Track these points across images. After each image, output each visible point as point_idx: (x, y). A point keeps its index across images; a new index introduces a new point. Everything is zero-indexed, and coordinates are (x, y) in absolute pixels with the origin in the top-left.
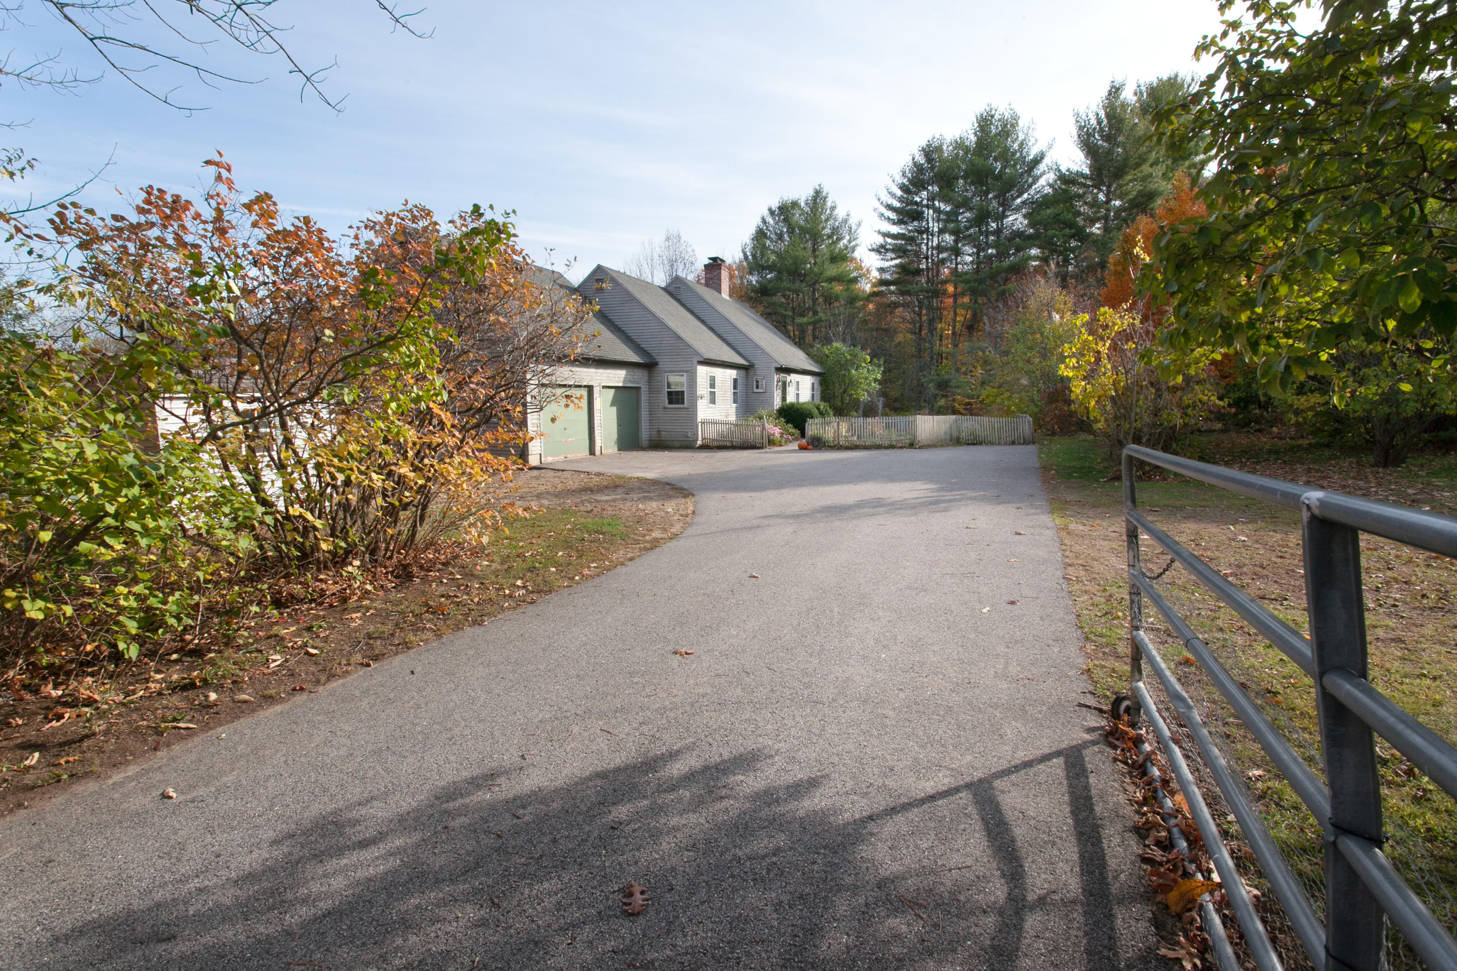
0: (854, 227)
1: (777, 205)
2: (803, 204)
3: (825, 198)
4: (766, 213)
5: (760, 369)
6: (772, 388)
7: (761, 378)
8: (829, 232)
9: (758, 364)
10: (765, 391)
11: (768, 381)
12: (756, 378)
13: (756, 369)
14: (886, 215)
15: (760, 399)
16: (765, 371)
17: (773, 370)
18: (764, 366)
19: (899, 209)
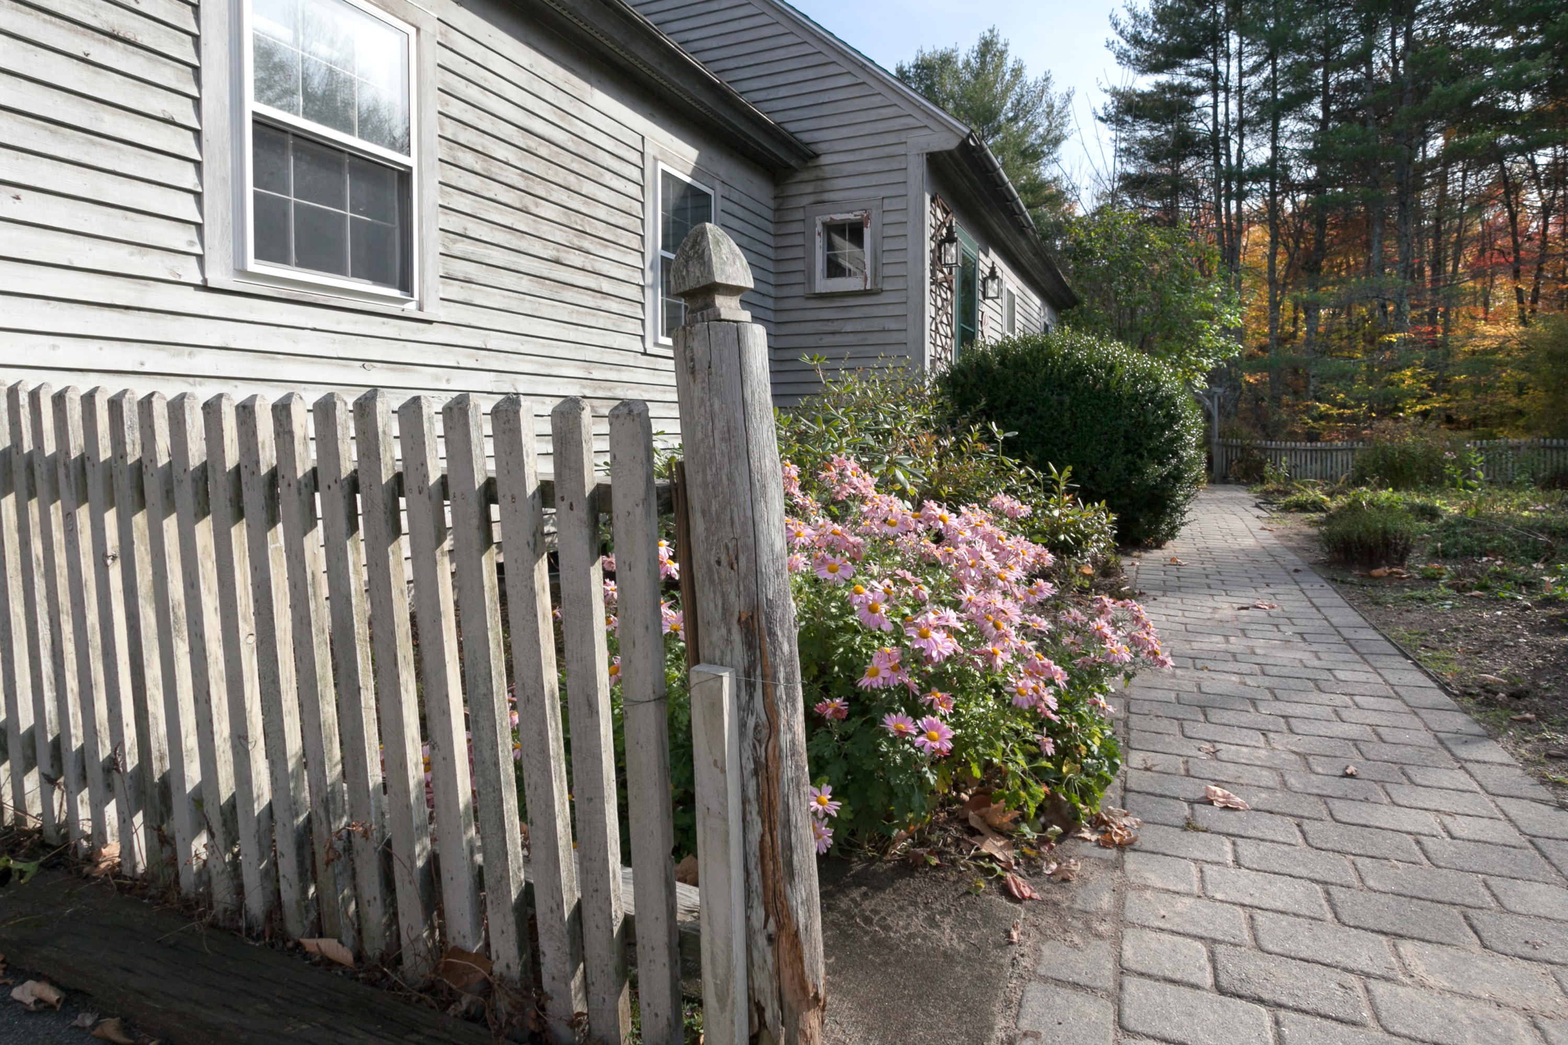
0: (1058, 104)
1: (913, 62)
2: (960, 65)
3: (1002, 53)
5: (849, 169)
6: (910, 264)
7: (851, 216)
8: (1011, 115)
9: (839, 146)
10: (874, 281)
11: (889, 231)
12: (827, 218)
13: (828, 172)
14: (1132, 53)
15: (849, 327)
16: (874, 180)
17: (917, 171)
18: (866, 154)
19: (1155, 40)
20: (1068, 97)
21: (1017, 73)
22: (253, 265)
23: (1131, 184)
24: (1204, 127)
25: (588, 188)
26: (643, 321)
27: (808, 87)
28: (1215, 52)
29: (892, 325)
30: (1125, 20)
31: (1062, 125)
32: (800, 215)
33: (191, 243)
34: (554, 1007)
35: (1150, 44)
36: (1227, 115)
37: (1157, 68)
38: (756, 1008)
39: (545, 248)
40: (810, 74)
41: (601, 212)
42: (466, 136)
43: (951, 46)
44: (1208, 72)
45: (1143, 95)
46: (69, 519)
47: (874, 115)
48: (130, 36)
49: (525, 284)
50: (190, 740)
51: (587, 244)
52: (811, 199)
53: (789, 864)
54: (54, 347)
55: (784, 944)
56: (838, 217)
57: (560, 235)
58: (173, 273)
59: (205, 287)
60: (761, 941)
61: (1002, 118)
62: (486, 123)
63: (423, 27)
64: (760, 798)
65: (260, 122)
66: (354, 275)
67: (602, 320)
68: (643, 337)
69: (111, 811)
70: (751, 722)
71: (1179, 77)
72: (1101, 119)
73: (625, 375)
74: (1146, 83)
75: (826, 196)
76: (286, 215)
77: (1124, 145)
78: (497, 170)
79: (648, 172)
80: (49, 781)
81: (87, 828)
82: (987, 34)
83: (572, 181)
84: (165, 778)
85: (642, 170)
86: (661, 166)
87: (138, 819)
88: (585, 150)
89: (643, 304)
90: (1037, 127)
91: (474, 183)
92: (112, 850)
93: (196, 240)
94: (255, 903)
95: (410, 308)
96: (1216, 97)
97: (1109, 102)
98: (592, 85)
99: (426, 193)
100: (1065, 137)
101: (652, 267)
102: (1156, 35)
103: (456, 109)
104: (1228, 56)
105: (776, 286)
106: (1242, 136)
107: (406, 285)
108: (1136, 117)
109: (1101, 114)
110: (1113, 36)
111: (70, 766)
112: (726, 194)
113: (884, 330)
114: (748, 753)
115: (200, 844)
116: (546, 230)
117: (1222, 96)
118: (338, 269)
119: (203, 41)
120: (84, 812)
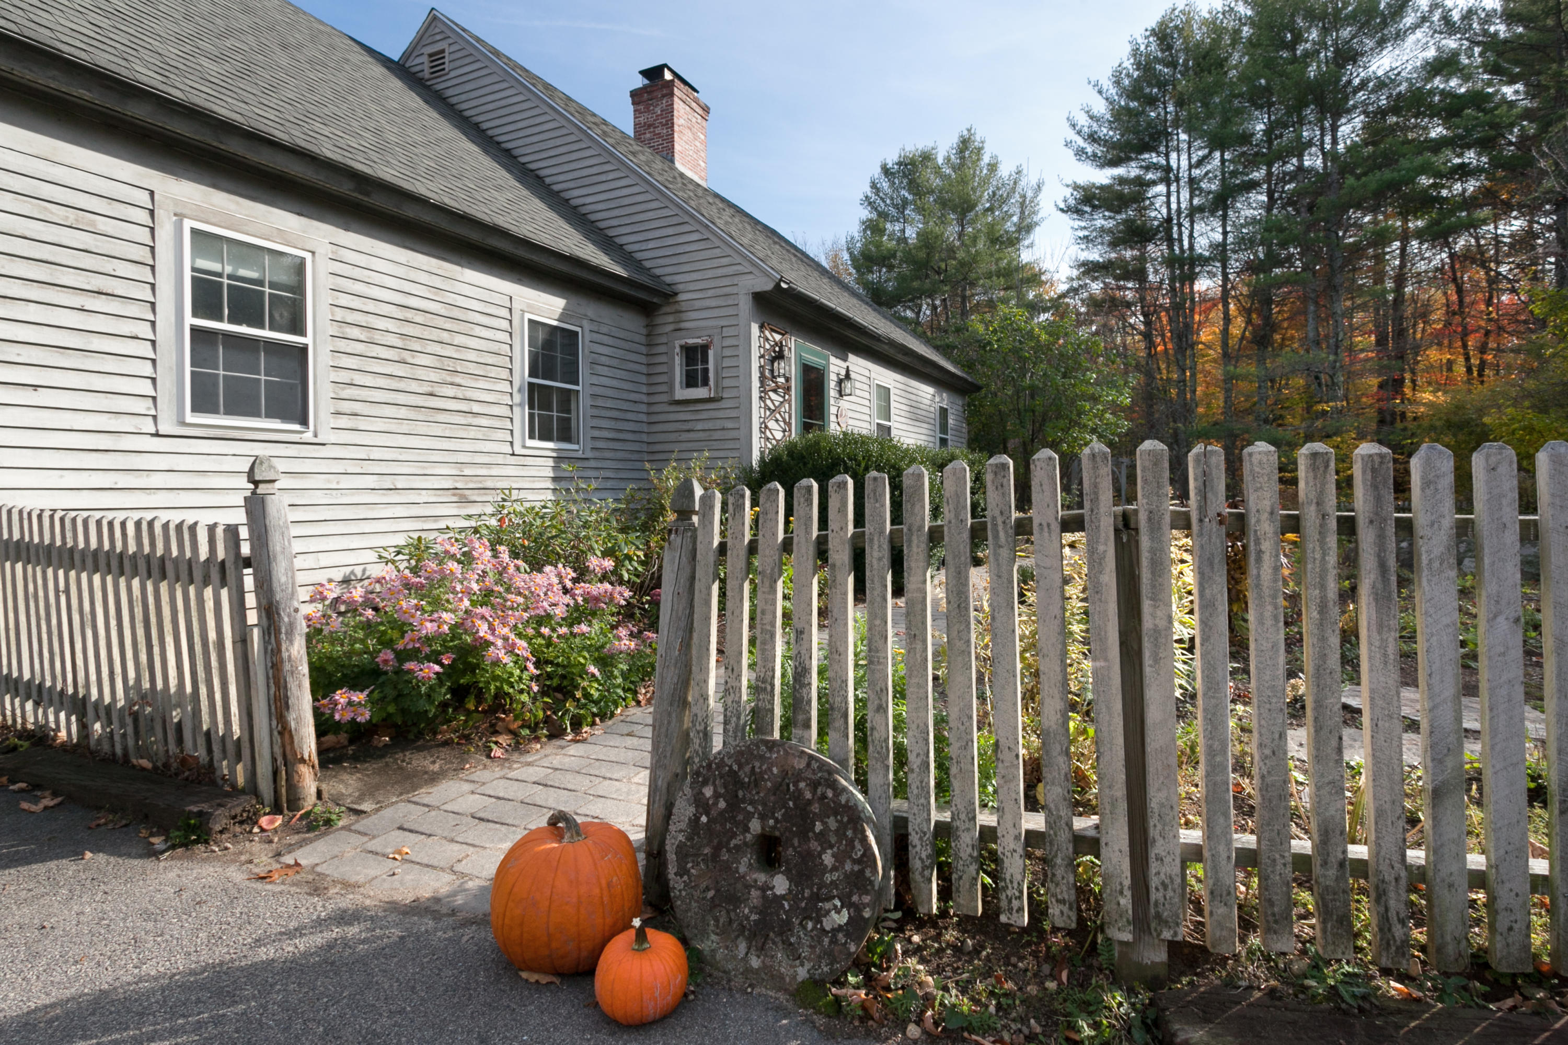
0: (1030, 194)
1: (896, 159)
2: (940, 161)
3: (979, 150)
4: (877, 172)
5: (698, 304)
6: (741, 378)
7: (699, 341)
8: (988, 205)
9: (692, 287)
10: (716, 391)
11: (727, 352)
12: (683, 342)
13: (684, 306)
14: (1089, 150)
15: (700, 426)
16: (716, 313)
17: (745, 305)
18: (710, 293)
19: (1111, 137)
20: (1039, 188)
21: (993, 167)
22: (190, 418)
23: (1090, 269)
24: (1158, 212)
25: (459, 340)
26: (512, 431)
27: (670, 241)
28: (1167, 147)
29: (729, 425)
30: (1083, 120)
31: (1034, 213)
32: (664, 339)
33: (149, 409)
34: (218, 773)
35: (1106, 141)
36: (1179, 203)
37: (1114, 163)
38: (274, 760)
39: (421, 386)
40: (670, 231)
41: (472, 356)
42: (351, 317)
43: (930, 144)
44: (1161, 167)
45: (1102, 188)
46: (44, 573)
47: (715, 263)
48: (110, 291)
49: (403, 413)
50: (93, 677)
51: (458, 379)
52: (671, 327)
53: (287, 704)
54: (62, 476)
55: (287, 736)
56: (691, 341)
57: (434, 376)
58: (136, 428)
59: (157, 435)
60: (276, 733)
61: (979, 208)
62: (370, 306)
63: (318, 251)
64: (274, 677)
65: (195, 330)
66: (267, 416)
67: (473, 433)
68: (512, 443)
69: (62, 715)
70: (270, 648)
71: (1131, 170)
72: (1062, 210)
73: (495, 471)
74: (1103, 177)
75: (684, 325)
76: (216, 385)
77: (1082, 234)
78: (378, 337)
79: (516, 322)
80: (37, 704)
81: (53, 726)
82: (965, 133)
83: (445, 336)
84: (84, 697)
85: (511, 321)
86: (527, 316)
87: (73, 718)
88: (456, 313)
89: (511, 419)
90: (1012, 216)
91: (359, 348)
92: (63, 734)
93: (152, 406)
94: (119, 750)
95: (308, 436)
96: (1168, 186)
97: (1068, 195)
98: (462, 266)
99: (319, 359)
100: (1036, 224)
101: (520, 390)
102: (1111, 133)
103: (344, 300)
104: (1178, 150)
105: (648, 394)
106: (1192, 223)
107: (304, 422)
108: (1094, 207)
109: (1062, 205)
110: (1072, 135)
111: (45, 696)
112: (596, 329)
113: (723, 429)
114: (269, 660)
115: (97, 726)
116: (421, 373)
117: (1173, 188)
118: (256, 414)
119: (157, 286)
120: (51, 718)
